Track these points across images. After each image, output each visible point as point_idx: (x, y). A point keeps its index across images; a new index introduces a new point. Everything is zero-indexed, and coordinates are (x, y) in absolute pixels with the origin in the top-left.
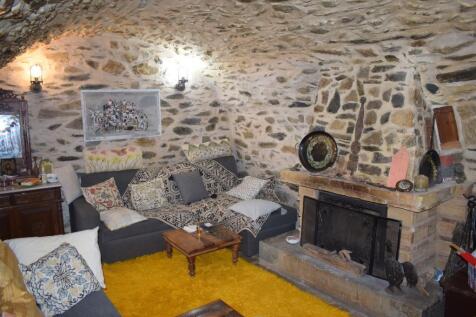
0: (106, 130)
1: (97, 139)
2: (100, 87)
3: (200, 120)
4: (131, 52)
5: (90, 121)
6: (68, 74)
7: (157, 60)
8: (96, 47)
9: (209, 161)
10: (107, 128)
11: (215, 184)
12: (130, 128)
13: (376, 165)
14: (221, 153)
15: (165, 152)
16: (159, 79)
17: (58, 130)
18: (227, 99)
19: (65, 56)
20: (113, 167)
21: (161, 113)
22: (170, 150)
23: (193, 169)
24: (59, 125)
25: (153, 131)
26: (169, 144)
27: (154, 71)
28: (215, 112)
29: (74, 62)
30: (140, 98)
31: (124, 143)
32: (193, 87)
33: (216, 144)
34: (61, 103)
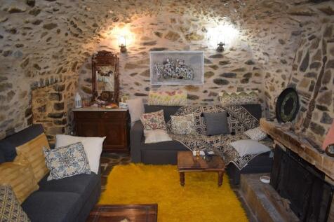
0: (165, 78)
1: (159, 83)
2: (163, 49)
3: (236, 75)
4: (185, 25)
5: (155, 72)
6: (143, 41)
7: (204, 30)
8: (161, 23)
9: (238, 106)
10: (166, 77)
11: (239, 125)
12: (181, 78)
13: (322, 125)
14: (248, 101)
15: (206, 96)
16: (204, 43)
17: (135, 76)
18: (257, 58)
19: (142, 30)
20: (165, 103)
21: (204, 68)
22: (210, 95)
23: (223, 110)
24: (136, 74)
25: (198, 80)
26: (209, 91)
27: (201, 38)
28: (249, 69)
29: (147, 33)
30: (189, 57)
31: (176, 87)
32: (232, 49)
33: (245, 94)
34: (139, 60)
